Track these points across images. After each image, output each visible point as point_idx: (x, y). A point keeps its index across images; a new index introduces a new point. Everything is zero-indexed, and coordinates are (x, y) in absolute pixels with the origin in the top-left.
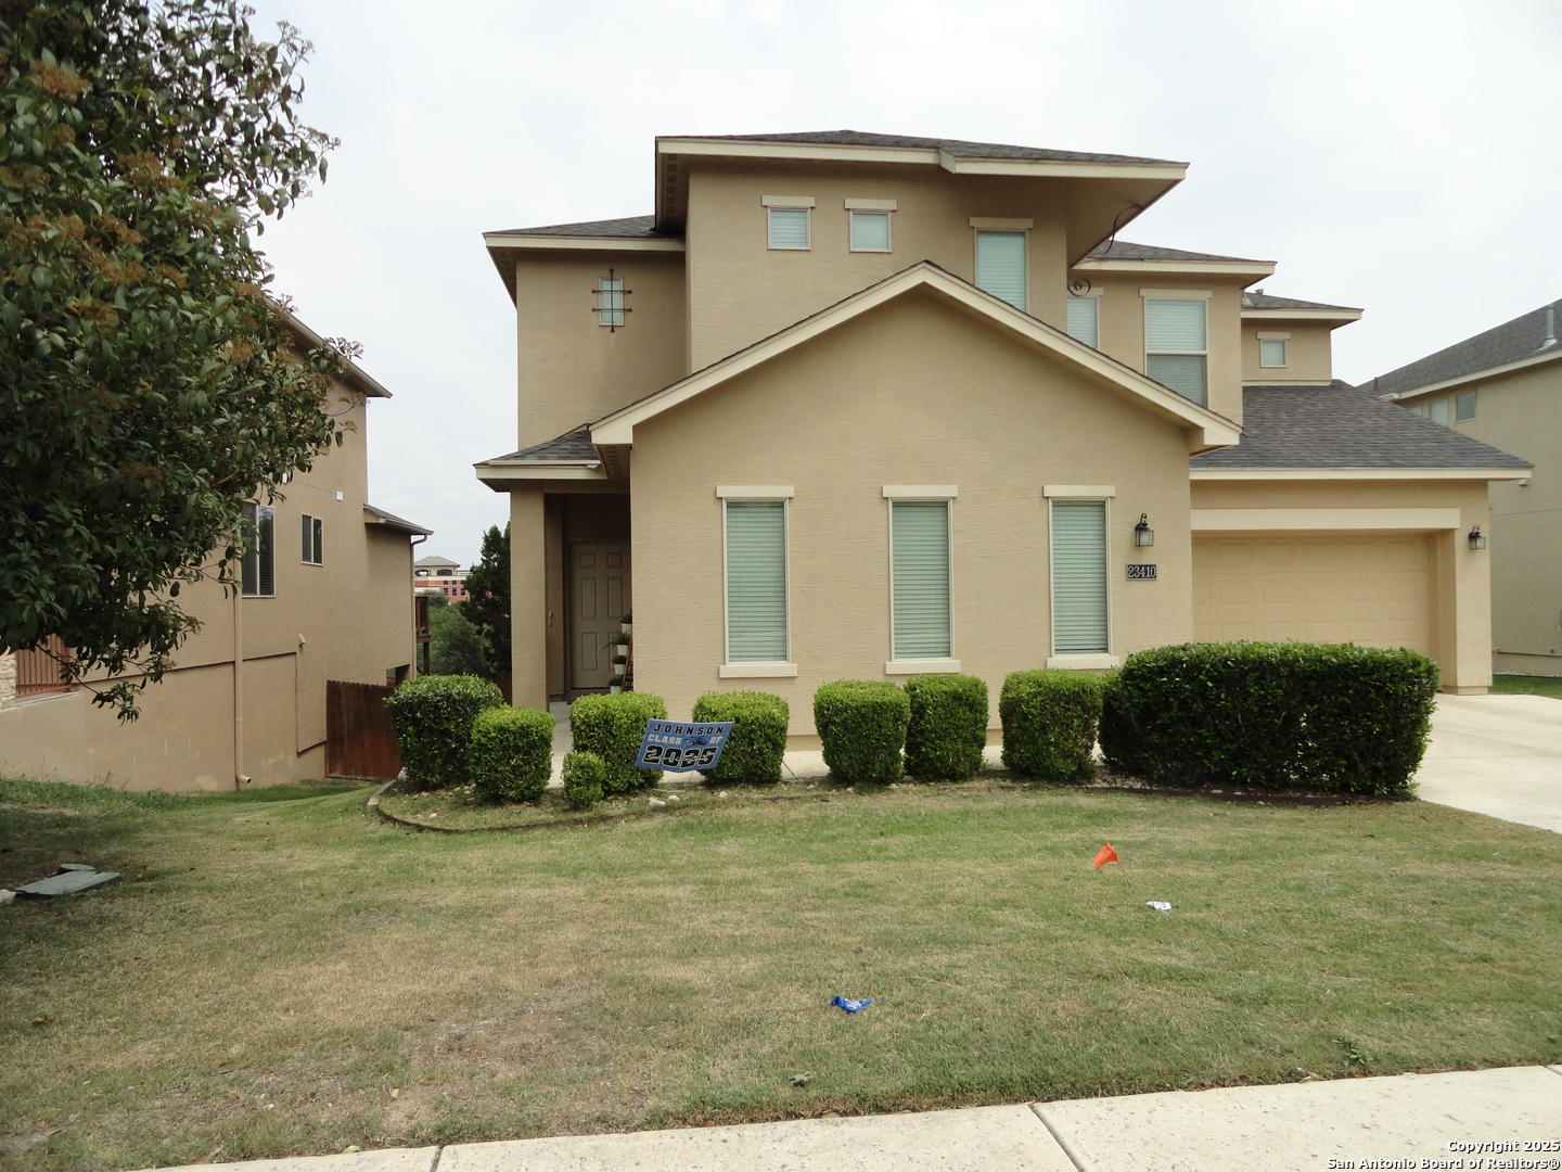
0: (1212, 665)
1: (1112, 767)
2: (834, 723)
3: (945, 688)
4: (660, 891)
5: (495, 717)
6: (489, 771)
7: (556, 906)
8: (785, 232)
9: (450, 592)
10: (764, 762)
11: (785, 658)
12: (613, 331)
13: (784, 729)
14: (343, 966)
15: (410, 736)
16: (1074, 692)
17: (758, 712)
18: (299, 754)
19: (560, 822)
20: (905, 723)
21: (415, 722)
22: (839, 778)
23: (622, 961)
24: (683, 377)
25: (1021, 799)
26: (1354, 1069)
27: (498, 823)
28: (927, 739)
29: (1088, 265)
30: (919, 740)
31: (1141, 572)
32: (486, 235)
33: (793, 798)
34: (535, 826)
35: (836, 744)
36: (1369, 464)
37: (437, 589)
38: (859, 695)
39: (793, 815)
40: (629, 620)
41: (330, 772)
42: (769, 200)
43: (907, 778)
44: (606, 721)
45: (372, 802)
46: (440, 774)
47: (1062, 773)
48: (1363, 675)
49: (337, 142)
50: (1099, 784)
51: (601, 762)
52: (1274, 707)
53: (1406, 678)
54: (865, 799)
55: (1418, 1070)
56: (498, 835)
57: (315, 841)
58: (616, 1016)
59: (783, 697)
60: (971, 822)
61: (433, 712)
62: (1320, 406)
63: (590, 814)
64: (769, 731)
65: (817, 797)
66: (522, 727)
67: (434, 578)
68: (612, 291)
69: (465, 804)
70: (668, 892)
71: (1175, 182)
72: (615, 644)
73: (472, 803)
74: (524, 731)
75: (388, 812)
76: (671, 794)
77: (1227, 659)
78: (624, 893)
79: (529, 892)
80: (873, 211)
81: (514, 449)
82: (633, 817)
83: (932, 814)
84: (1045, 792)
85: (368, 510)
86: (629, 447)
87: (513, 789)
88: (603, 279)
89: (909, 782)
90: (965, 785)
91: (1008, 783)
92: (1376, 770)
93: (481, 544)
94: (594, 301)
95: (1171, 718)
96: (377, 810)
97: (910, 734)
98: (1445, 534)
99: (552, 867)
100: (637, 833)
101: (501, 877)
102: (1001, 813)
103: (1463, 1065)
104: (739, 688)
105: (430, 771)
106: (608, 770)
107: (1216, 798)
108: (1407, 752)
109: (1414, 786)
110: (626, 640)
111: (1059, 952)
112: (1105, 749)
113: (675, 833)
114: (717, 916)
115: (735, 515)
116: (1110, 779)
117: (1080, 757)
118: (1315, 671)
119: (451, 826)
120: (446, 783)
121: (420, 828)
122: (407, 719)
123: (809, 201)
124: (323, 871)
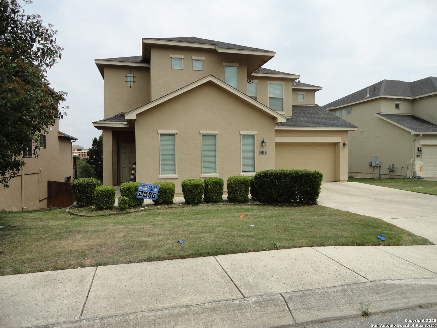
0: (274, 175)
1: (253, 199)
2: (186, 189)
3: (213, 181)
4: (143, 226)
5: (99, 188)
6: (99, 202)
7: (118, 229)
8: (176, 64)
9: (81, 155)
10: (169, 199)
11: (175, 173)
12: (130, 87)
13: (174, 191)
14: (69, 241)
15: (77, 193)
16: (243, 181)
17: (167, 186)
18: (40, 201)
19: (118, 214)
20: (203, 189)
21: (79, 190)
22: (187, 203)
23: (134, 238)
24: (149, 102)
25: (231, 207)
26: (275, 249)
27: (102, 214)
28: (209, 193)
29: (254, 74)
30: (207, 193)
31: (263, 153)
32: (95, 60)
33: (176, 207)
34: (111, 215)
35: (186, 194)
36: (320, 126)
37: (77, 155)
38: (192, 182)
39: (176, 211)
40: (135, 164)
41: (49, 206)
42: (172, 56)
43: (204, 202)
44: (129, 189)
45: (67, 210)
46: (85, 203)
47: (241, 201)
48: (306, 177)
49: (63, 49)
50: (250, 203)
51: (128, 199)
52: (287, 184)
53: (315, 177)
54: (194, 208)
55: (287, 248)
56: (102, 217)
57: (54, 219)
58: (132, 246)
59: (174, 183)
60: (218, 212)
61: (84, 187)
62: (311, 111)
63: (125, 212)
64: (170, 191)
65: (182, 207)
66: (107, 191)
67: (76, 151)
68: (130, 77)
69: (93, 210)
70: (144, 226)
71: (273, 57)
72: (131, 170)
73: (94, 210)
74: (108, 192)
75: (72, 212)
76: (146, 207)
77: (277, 173)
78: (134, 227)
79: (111, 227)
80: (199, 60)
81: (103, 118)
82: (136, 212)
83: (209, 210)
84: (237, 205)
85: (59, 133)
86: (135, 120)
87: (105, 206)
88: (128, 73)
89: (204, 203)
90: (218, 204)
91: (228, 203)
92: (309, 198)
93: (92, 142)
94: (125, 79)
95: (265, 187)
96: (69, 212)
97: (205, 192)
98: (338, 143)
99: (115, 223)
100: (137, 216)
101: (103, 225)
102: (225, 210)
103: (295, 247)
104: (163, 181)
105: (83, 202)
106: (130, 201)
107: (275, 206)
108: (316, 194)
109: (317, 202)
110: (134, 169)
111: (227, 233)
112: (251, 195)
113: (146, 215)
114: (155, 230)
115: (163, 137)
116: (252, 202)
117: (245, 197)
118: (296, 176)
119: (89, 215)
120: (87, 205)
121: (81, 216)
122: (76, 189)
123: (182, 57)
124: (58, 225)
